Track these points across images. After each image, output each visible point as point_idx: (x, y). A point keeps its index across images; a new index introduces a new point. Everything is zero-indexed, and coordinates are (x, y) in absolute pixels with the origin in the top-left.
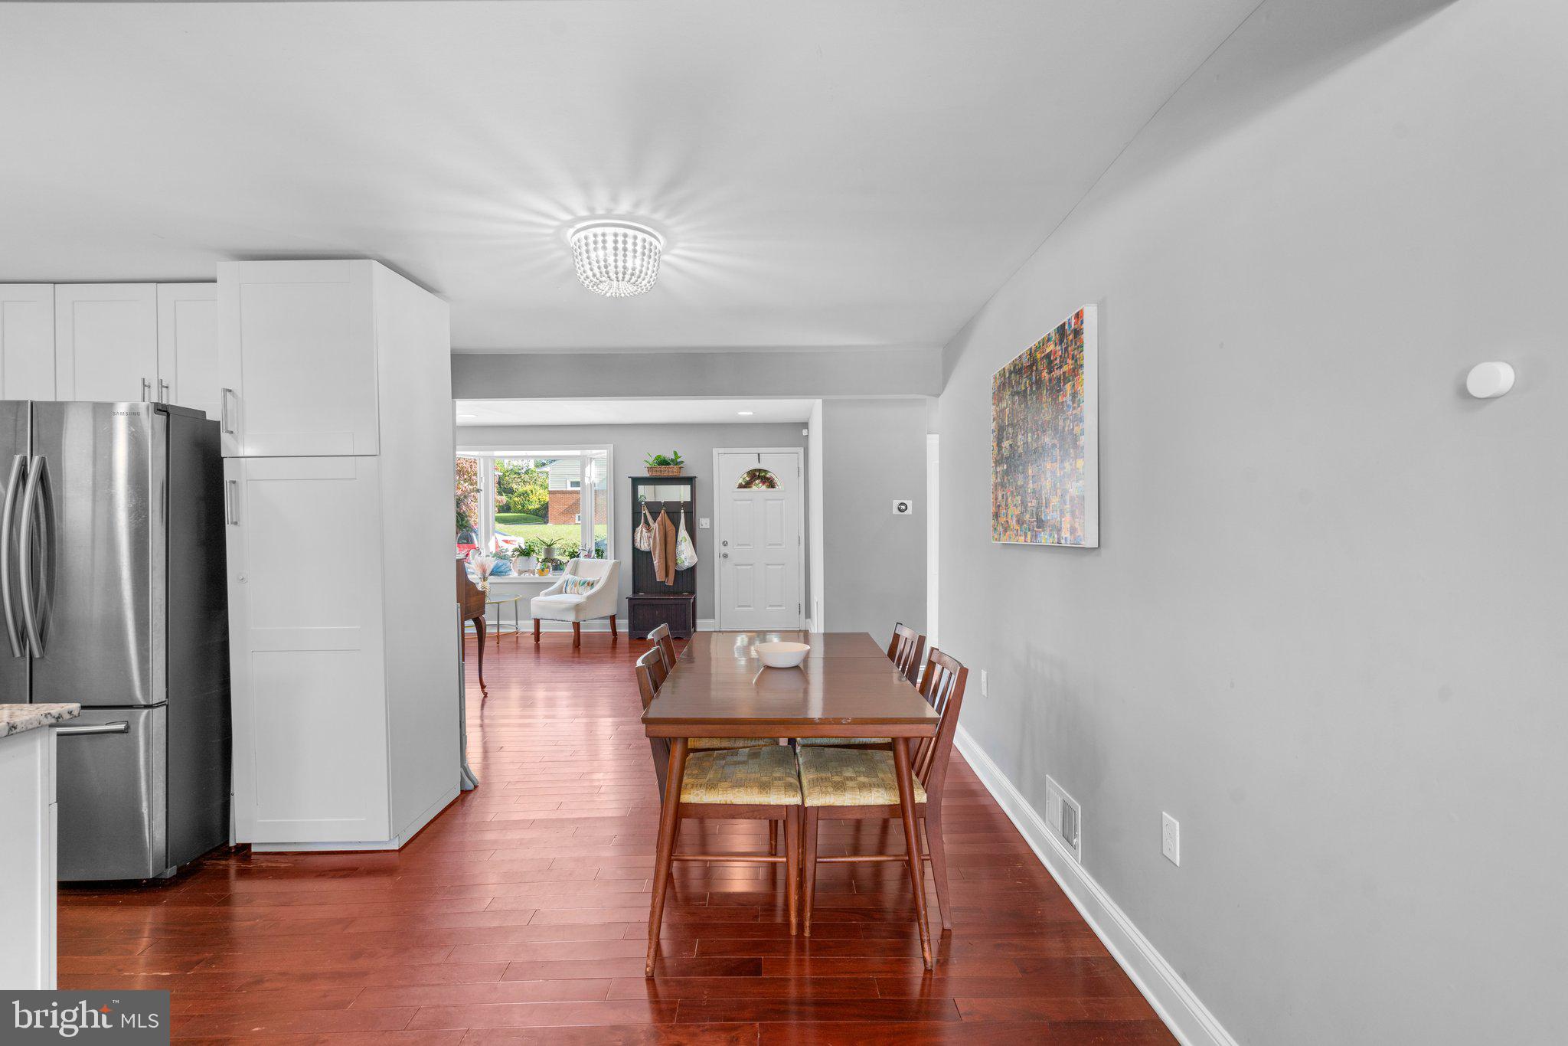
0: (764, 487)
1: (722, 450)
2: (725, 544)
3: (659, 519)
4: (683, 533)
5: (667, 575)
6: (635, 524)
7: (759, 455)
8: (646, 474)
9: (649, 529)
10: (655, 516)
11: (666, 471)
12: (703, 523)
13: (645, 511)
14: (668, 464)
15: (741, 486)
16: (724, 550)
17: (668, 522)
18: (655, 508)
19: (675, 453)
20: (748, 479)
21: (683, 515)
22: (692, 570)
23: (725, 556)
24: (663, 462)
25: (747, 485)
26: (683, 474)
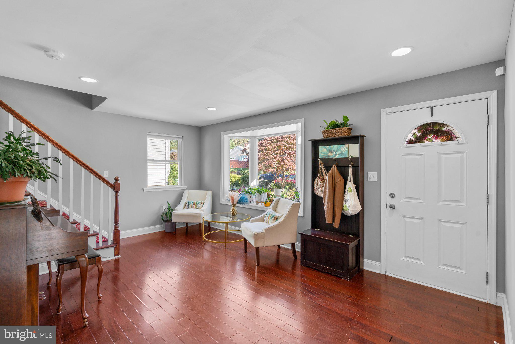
0: (438, 141)
1: (389, 110)
2: (392, 196)
3: (330, 172)
4: (350, 185)
5: (334, 217)
6: (314, 176)
7: (432, 108)
8: (321, 137)
9: (322, 180)
10: (328, 168)
11: (338, 133)
12: (371, 176)
13: (321, 166)
14: (340, 127)
15: (410, 142)
16: (391, 201)
17: (338, 175)
18: (328, 164)
19: (346, 118)
20: (419, 134)
21: (350, 169)
22: (358, 217)
23: (393, 207)
24: (335, 126)
25: (418, 140)
26: (353, 134)
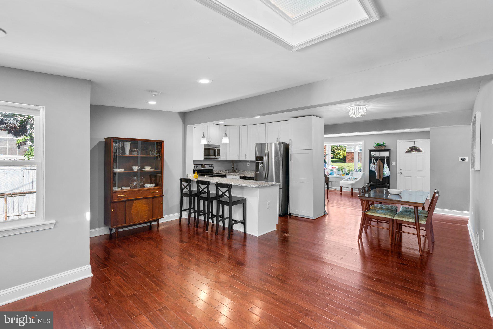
0: (416, 152)
1: (400, 141)
2: (401, 169)
3: (378, 161)
4: (386, 166)
5: (380, 178)
6: (370, 163)
7: (414, 142)
8: (374, 149)
9: (374, 164)
10: (376, 161)
11: (380, 148)
12: (393, 163)
13: (373, 159)
14: (381, 146)
15: (407, 152)
16: (400, 171)
17: (381, 162)
18: (376, 159)
19: (384, 142)
20: (410, 150)
21: (386, 161)
22: (389, 177)
23: (401, 173)
24: (379, 145)
25: (409, 152)
26: (386, 148)
